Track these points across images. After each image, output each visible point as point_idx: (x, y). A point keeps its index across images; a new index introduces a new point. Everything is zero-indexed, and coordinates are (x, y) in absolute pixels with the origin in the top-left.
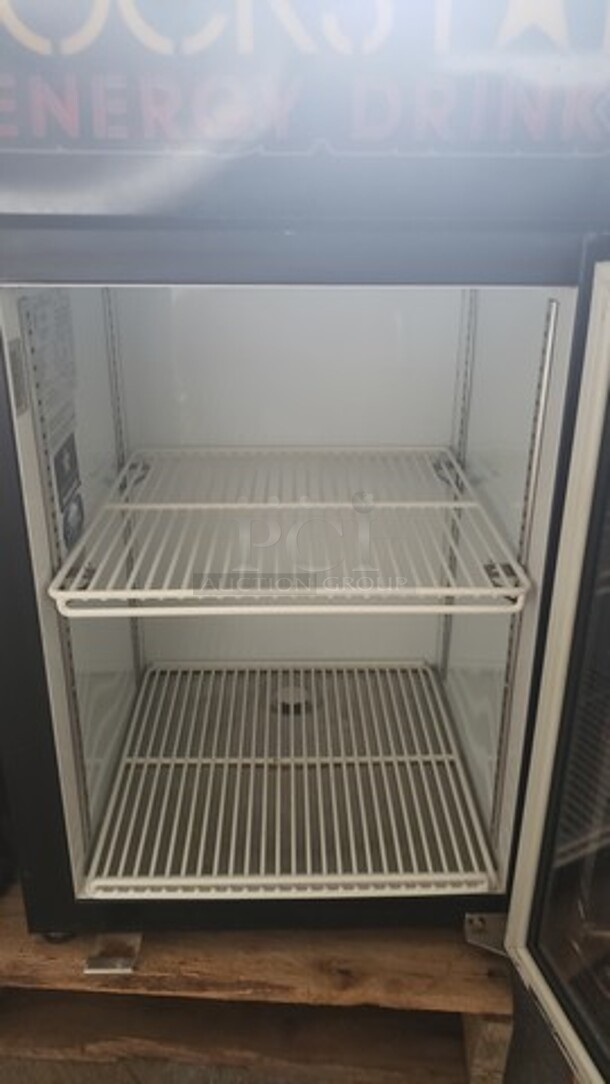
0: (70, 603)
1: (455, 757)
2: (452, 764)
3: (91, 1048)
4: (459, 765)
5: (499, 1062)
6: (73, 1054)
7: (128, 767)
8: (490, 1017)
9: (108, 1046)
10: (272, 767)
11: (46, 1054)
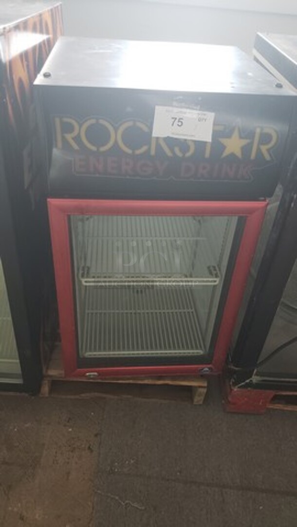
0: (86, 282)
1: (193, 310)
2: (192, 312)
3: (83, 395)
4: (194, 313)
5: (202, 398)
6: (77, 397)
7: (88, 314)
8: (200, 387)
9: (88, 394)
10: (135, 313)
11: (69, 397)
